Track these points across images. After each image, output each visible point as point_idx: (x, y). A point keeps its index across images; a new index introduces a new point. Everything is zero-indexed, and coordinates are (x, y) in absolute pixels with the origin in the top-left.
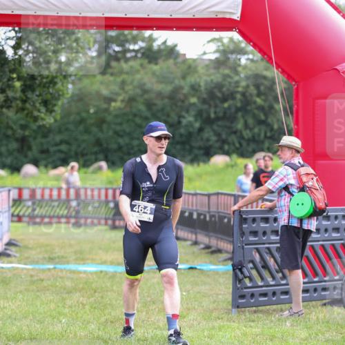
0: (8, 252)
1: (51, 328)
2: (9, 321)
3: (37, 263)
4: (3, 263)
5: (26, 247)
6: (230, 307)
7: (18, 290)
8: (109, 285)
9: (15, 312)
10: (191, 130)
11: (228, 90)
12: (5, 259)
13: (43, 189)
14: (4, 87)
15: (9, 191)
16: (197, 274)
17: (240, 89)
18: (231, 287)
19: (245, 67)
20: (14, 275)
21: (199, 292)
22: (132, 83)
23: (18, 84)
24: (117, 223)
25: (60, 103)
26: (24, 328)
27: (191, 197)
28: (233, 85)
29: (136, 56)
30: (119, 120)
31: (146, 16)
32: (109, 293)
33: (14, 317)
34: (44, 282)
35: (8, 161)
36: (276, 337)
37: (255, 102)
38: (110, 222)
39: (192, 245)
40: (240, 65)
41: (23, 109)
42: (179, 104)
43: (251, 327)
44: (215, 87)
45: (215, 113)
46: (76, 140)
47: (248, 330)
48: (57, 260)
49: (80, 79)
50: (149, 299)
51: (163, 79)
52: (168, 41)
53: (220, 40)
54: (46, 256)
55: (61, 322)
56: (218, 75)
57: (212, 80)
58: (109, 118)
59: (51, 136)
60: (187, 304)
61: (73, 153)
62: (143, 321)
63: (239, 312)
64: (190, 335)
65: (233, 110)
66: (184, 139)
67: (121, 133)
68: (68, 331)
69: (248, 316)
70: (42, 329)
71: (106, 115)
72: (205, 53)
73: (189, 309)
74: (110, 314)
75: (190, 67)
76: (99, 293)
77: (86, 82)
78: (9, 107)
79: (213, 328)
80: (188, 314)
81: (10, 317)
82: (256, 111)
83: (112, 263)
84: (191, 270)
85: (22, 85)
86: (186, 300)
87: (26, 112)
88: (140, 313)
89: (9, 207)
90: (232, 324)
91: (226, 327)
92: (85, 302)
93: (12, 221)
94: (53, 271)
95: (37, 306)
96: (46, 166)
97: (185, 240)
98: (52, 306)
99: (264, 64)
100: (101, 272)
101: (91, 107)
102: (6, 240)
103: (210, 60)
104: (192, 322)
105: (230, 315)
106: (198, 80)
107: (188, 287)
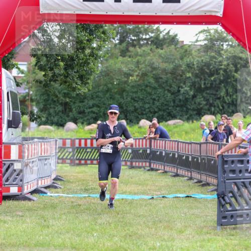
0: (55, 185)
1: (86, 240)
2: (56, 235)
3: (76, 193)
4: (52, 193)
5: (69, 182)
6: (216, 225)
7: (62, 212)
8: (128, 208)
9: (61, 229)
10: (187, 96)
11: (214, 67)
12: (53, 190)
13: (80, 140)
14: (52, 66)
15: (56, 141)
16: (192, 201)
17: (223, 67)
18: (216, 210)
19: (226, 51)
20: (60, 201)
21: (193, 214)
22: (144, 62)
23: (62, 64)
24: (134, 164)
25: (92, 77)
26: (67, 240)
27: (187, 145)
28: (217, 64)
29: (147, 43)
30: (135, 90)
31: (154, 14)
32: (128, 215)
33: (60, 232)
34: (81, 207)
35: (55, 119)
36: (249, 247)
37: (234, 77)
38: (129, 163)
39: (188, 180)
40: (222, 50)
41: (65, 82)
42: (179, 78)
43: (231, 239)
44: (204, 66)
45: (205, 84)
46: (104, 104)
47: (229, 242)
48: (91, 191)
49: (107, 60)
50: (157, 219)
51: (166, 60)
52: (170, 32)
53: (208, 31)
54: (83, 188)
55: (93, 235)
56: (207, 57)
57: (202, 60)
58: (128, 88)
59: (86, 101)
60: (185, 223)
61: (101, 114)
62: (153, 235)
63: (222, 228)
64: (187, 245)
65: (218, 82)
66: (182, 103)
67: (136, 99)
68: (99, 242)
69: (229, 232)
70: (80, 241)
71: (126, 86)
72: (197, 41)
73: (186, 227)
74: (128, 230)
75: (186, 51)
76: (121, 214)
77: (111, 62)
78: (55, 81)
79: (204, 240)
80: (185, 230)
81: (57, 232)
82: (234, 83)
83: (130, 193)
84: (187, 198)
85: (64, 65)
86: (184, 219)
87: (68, 84)
88: (150, 229)
89: (56, 153)
90: (218, 237)
91: (213, 239)
92: (111, 221)
93: (58, 163)
94: (88, 199)
95: (76, 224)
96: (82, 123)
97: (183, 176)
98: (87, 224)
99: (240, 48)
100: (123, 199)
101: (115, 80)
102: (53, 176)
103: (201, 45)
104: (188, 236)
105: (216, 231)
106: (192, 60)
107: (186, 210)
